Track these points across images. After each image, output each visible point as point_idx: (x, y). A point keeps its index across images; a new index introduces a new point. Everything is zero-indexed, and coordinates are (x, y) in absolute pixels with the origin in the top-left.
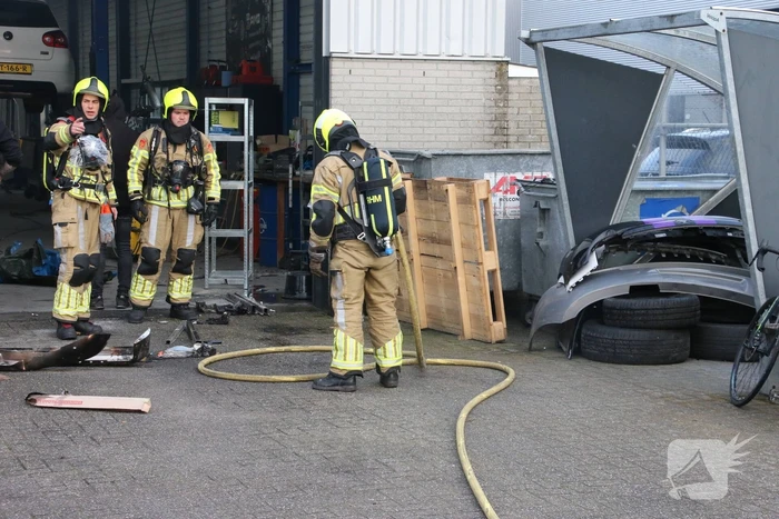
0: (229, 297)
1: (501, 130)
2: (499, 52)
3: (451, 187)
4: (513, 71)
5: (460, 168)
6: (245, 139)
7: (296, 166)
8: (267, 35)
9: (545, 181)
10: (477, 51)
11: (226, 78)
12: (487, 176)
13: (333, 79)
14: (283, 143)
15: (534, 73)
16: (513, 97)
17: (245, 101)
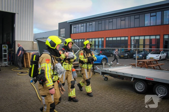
0: (5, 65)
1: (33, 48)
2: (33, 41)
3: (28, 54)
4: (34, 42)
5: (29, 52)
6: (7, 49)
7: (13, 52)
8: (10, 39)
9: (38, 53)
10: (31, 41)
11: (6, 43)
12: (32, 52)
13: (16, 43)
14: (11, 49)
15: (36, 43)
16: (34, 45)
17: (7, 45)
